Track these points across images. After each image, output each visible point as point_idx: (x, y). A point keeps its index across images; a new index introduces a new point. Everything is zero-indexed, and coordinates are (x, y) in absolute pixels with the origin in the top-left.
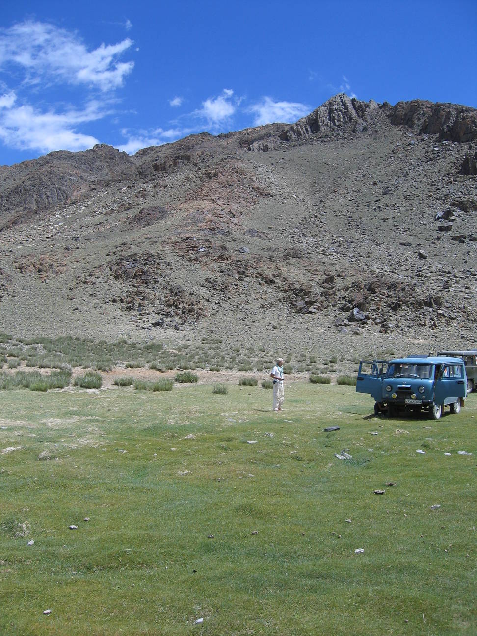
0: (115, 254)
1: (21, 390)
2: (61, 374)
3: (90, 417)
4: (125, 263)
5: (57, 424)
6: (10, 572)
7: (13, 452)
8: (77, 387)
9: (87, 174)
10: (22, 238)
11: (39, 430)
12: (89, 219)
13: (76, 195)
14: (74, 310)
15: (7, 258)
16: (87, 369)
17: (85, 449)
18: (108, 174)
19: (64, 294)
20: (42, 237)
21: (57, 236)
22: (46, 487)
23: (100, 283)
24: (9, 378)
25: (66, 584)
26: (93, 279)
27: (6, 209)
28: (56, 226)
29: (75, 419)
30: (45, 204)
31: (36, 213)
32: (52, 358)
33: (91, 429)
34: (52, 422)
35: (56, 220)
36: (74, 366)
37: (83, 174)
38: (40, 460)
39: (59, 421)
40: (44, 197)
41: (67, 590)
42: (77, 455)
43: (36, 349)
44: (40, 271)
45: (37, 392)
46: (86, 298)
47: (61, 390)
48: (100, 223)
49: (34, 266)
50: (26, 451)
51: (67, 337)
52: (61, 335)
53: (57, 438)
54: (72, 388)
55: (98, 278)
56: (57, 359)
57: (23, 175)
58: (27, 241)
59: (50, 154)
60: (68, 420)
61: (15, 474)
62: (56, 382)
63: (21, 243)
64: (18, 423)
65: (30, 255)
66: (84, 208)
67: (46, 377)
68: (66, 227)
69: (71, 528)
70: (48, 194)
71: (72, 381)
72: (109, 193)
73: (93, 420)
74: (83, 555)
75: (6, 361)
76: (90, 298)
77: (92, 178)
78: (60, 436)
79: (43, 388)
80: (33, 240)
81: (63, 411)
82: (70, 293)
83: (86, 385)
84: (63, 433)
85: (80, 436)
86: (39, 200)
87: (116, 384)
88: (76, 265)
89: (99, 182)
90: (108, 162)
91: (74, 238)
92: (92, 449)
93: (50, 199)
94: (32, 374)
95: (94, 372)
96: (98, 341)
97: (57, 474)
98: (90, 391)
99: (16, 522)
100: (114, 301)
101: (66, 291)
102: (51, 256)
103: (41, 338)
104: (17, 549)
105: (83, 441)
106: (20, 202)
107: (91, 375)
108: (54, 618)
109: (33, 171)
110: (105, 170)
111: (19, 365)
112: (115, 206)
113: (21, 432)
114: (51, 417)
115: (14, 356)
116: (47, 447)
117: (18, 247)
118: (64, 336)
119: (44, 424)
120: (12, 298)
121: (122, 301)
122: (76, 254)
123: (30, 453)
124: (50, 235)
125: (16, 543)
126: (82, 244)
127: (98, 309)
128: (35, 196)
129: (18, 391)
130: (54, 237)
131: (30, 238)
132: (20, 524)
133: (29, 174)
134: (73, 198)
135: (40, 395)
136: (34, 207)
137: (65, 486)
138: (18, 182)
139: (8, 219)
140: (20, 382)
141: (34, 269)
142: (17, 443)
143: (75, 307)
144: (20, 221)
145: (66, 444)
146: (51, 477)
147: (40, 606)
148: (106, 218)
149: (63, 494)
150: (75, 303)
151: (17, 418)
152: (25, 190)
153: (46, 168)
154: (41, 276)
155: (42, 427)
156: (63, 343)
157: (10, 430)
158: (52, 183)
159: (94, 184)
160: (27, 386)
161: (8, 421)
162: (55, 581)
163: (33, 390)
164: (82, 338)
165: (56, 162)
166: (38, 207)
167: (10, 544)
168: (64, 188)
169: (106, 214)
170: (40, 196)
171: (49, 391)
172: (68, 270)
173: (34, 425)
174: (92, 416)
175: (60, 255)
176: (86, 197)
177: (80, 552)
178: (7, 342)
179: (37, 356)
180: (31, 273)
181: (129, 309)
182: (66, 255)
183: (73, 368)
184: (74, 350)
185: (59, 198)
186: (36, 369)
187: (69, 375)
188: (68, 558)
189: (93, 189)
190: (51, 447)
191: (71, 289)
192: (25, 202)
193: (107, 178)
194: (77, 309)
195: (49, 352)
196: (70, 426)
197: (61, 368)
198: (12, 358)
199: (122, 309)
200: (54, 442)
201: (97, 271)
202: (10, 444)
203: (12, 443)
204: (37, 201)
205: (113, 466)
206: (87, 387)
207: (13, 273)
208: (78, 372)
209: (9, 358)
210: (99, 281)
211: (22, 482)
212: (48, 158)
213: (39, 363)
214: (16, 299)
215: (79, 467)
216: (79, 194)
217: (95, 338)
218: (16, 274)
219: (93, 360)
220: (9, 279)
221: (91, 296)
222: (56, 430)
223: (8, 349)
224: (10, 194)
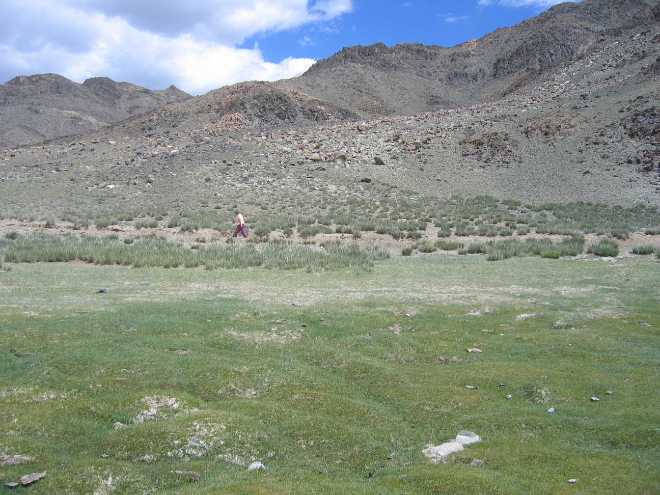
0: (629, 109)
1: (532, 257)
2: (573, 241)
3: (606, 287)
4: (641, 119)
5: (571, 293)
6: (531, 436)
7: (527, 319)
8: (590, 254)
9: (593, 25)
10: (527, 101)
11: (552, 298)
12: (598, 75)
13: (582, 49)
14: (584, 173)
15: (512, 123)
16: (601, 236)
17: (603, 320)
18: (617, 22)
19: (574, 157)
20: (548, 98)
21: (563, 96)
22: (564, 356)
23: (613, 142)
24: (519, 245)
25: (591, 456)
26: (605, 139)
27: (509, 73)
28: (561, 85)
29: (590, 288)
30: (549, 62)
31: (540, 74)
32: (562, 224)
33: (609, 299)
34: (566, 290)
35: (562, 79)
36: (586, 233)
37: (589, 25)
38: (555, 328)
39: (573, 289)
40: (547, 55)
41: (592, 462)
42: (594, 326)
43: (545, 216)
44: (546, 134)
45: (549, 259)
46: (598, 160)
47: (573, 258)
48: (611, 77)
49: (540, 130)
50: (540, 319)
51: (578, 203)
52: (570, 200)
53: (573, 306)
54: (585, 256)
55: (611, 137)
56: (568, 225)
57: (524, 35)
58: (532, 103)
59: (552, 9)
60: (582, 289)
61: (530, 340)
62: (568, 250)
63: (525, 106)
64: (530, 290)
65: (535, 118)
66: (591, 62)
67: (558, 244)
68: (573, 85)
69: (592, 400)
70: (552, 52)
71: (586, 249)
72: (619, 42)
73: (610, 290)
74: (606, 429)
75: (515, 228)
76: (602, 160)
77: (600, 28)
78: (576, 305)
79: (554, 255)
80: (538, 101)
81: (577, 279)
82: (580, 156)
83: (600, 252)
84: (577, 302)
85: (597, 306)
86: (543, 59)
87: (635, 252)
88: (585, 125)
89: (608, 31)
90: (616, 8)
91: (582, 96)
92: (610, 321)
93: (554, 57)
94: (543, 241)
95: (609, 240)
96: (612, 206)
97: (574, 344)
98: (605, 259)
99: (535, 388)
100: (630, 162)
101: (575, 154)
102: (558, 117)
103: (550, 204)
104: (537, 415)
105: (601, 312)
106: (523, 64)
107: (606, 242)
108: (580, 489)
109: (535, 29)
110: (614, 17)
111: (528, 232)
112: (628, 56)
113: (534, 300)
114: (565, 285)
115: (523, 223)
116: (562, 315)
117: (523, 111)
118: (575, 201)
119: (557, 292)
120: (519, 164)
121: (638, 162)
122: (585, 113)
123: (544, 321)
124: (555, 95)
125: (535, 408)
126: (591, 101)
127: (611, 171)
128: (538, 56)
129: (529, 258)
130: (560, 97)
131: (535, 100)
132: (539, 390)
133: (530, 33)
134: (579, 53)
135: (551, 263)
136: (538, 67)
137: (584, 357)
138: (520, 42)
139: (511, 83)
140: (531, 249)
141: (540, 132)
142: (529, 310)
143: (586, 170)
144: (523, 83)
145: (581, 314)
146: (568, 346)
147: (564, 474)
148: (618, 70)
149: (582, 364)
150: (586, 166)
151: (529, 285)
152: (527, 51)
153: (548, 24)
154: (548, 139)
155: (555, 295)
156: (574, 209)
157: (522, 296)
158: (556, 39)
159: (602, 35)
160: (538, 253)
161: (521, 288)
162: (579, 452)
163: (544, 257)
164: (594, 203)
165: (559, 16)
166: (542, 66)
167: (530, 409)
168: (569, 43)
169: (617, 67)
170: (543, 54)
171: (561, 258)
172: (576, 131)
173: (547, 293)
174: (609, 285)
175: (567, 116)
176: (594, 50)
177: (604, 425)
178: (516, 209)
179: (546, 222)
180: (537, 137)
181: (647, 170)
182: (574, 115)
183: (585, 235)
184: (586, 216)
185: (563, 54)
186: (547, 236)
187: (582, 242)
188: (591, 430)
189: (601, 40)
190: (566, 316)
191: (581, 151)
192: (527, 63)
193: (616, 26)
194: (587, 172)
195: (559, 218)
196: (585, 296)
197: (572, 235)
198: (521, 225)
199: (639, 171)
200: (570, 311)
201: (609, 129)
202: (523, 311)
203: (525, 310)
204: (540, 61)
205: (635, 340)
206: (602, 255)
207: (518, 138)
208: (591, 239)
209: (518, 225)
210: (611, 141)
211: (539, 349)
212: (550, 12)
213: (549, 230)
214: (523, 165)
215: (597, 338)
216: (586, 47)
217: (608, 203)
218: (521, 139)
219: (607, 227)
220: (515, 144)
221: (603, 157)
222: (570, 299)
223: (517, 216)
224: (512, 56)
